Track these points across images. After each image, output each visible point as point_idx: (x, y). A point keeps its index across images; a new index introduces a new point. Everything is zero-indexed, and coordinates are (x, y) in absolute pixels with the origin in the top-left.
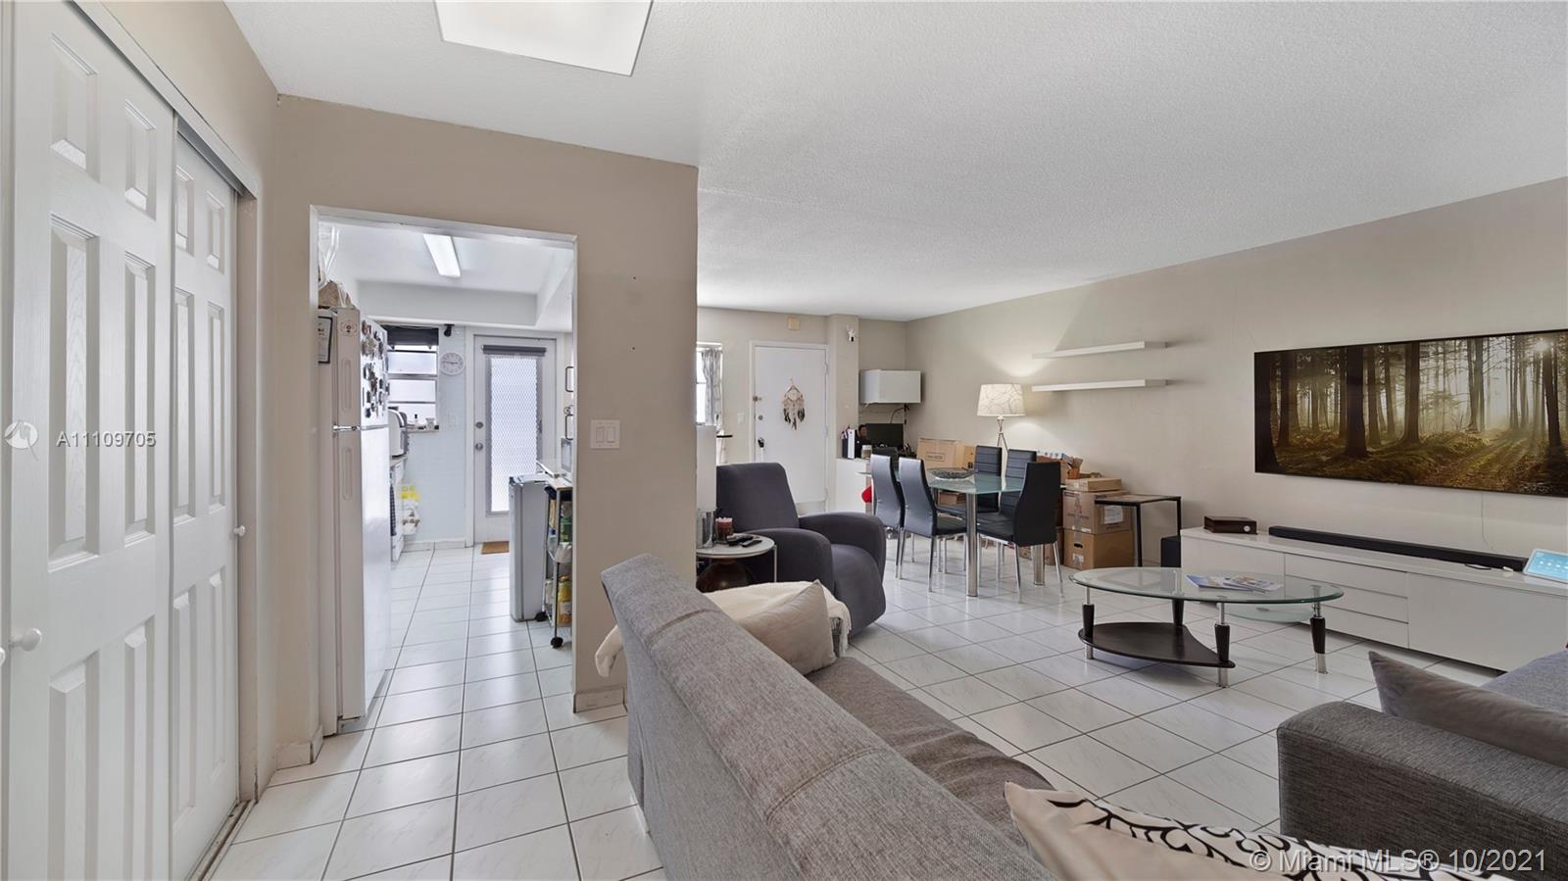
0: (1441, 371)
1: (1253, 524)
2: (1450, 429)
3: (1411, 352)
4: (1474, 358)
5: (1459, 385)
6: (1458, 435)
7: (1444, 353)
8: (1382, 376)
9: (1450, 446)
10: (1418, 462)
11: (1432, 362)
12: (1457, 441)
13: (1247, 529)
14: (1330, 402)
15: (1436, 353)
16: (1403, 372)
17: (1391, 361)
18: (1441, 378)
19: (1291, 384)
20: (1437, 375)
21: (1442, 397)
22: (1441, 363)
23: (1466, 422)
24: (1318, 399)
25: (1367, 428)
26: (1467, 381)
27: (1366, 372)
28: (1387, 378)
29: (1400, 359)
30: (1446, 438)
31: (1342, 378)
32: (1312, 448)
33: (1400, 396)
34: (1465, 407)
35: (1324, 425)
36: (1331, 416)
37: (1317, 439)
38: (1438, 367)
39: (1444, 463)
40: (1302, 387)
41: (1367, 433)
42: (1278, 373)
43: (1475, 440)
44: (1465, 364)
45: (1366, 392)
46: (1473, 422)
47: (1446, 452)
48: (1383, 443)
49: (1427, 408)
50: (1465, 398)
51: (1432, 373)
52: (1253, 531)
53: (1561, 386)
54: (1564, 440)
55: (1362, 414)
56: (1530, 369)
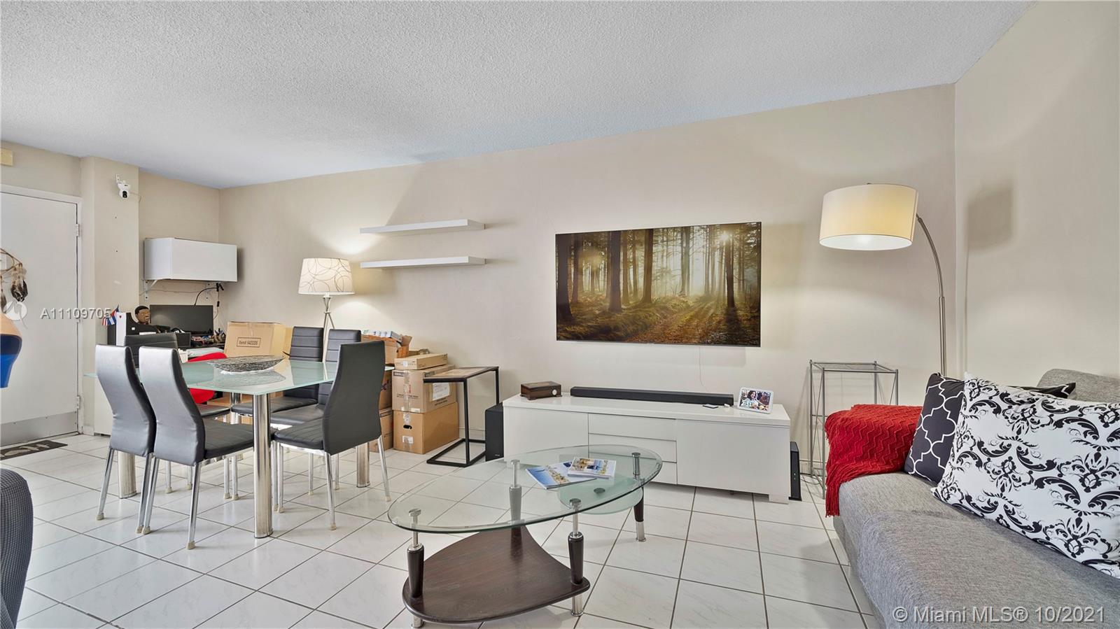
0: (665, 254)
1: (559, 387)
2: (670, 294)
3: (648, 238)
4: (684, 245)
5: (675, 263)
6: (674, 298)
7: (667, 241)
8: (631, 256)
9: (668, 306)
10: (650, 316)
11: (660, 248)
12: (674, 302)
13: (555, 392)
14: (601, 274)
15: (663, 241)
16: (643, 255)
17: (636, 245)
18: (665, 258)
19: (580, 260)
20: (663, 256)
21: (665, 271)
22: (665, 248)
23: (679, 290)
24: (595, 271)
25: (622, 292)
26: (680, 261)
27: (622, 254)
28: (634, 258)
29: (642, 245)
30: (667, 300)
31: (608, 258)
32: (591, 305)
33: (641, 270)
34: (678, 279)
35: (598, 289)
36: (602, 283)
37: (594, 299)
38: (664, 251)
39: (665, 317)
40: (586, 263)
41: (622, 296)
42: (573, 253)
43: (684, 302)
44: (679, 249)
45: (622, 268)
46: (683, 289)
47: (666, 308)
48: (631, 302)
49: (657, 279)
50: (679, 272)
51: (660, 254)
52: (559, 394)
53: (736, 266)
54: (737, 303)
55: (619, 283)
56: (717, 253)
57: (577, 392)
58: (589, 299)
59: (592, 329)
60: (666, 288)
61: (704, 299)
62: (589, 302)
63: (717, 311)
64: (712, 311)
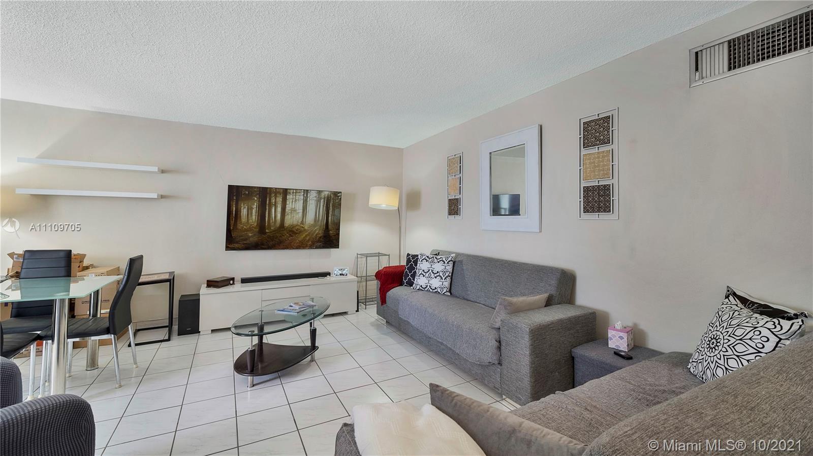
0: (294, 200)
1: (233, 279)
2: (295, 223)
3: (285, 192)
4: (305, 196)
5: (299, 206)
6: (297, 225)
7: (296, 193)
8: (274, 201)
9: (294, 229)
10: (283, 235)
11: (291, 196)
12: (297, 227)
13: (231, 282)
14: (254, 211)
15: (293, 193)
16: (281, 200)
17: (278, 195)
18: (294, 202)
19: (239, 203)
20: (292, 202)
21: (294, 210)
22: (294, 197)
23: (300, 221)
24: (250, 210)
25: (267, 222)
26: (302, 205)
27: (268, 199)
28: (275, 202)
29: (280, 195)
30: (293, 226)
31: (259, 201)
32: (246, 230)
33: (279, 209)
34: (300, 215)
35: (251, 221)
36: (254, 217)
37: (248, 227)
38: (293, 198)
39: (292, 236)
40: (244, 205)
41: (266, 224)
42: (235, 198)
43: (303, 227)
44: (302, 197)
45: (267, 208)
46: (303, 220)
47: (293, 232)
48: (272, 228)
49: (288, 215)
50: (301, 211)
51: (291, 200)
52: (233, 284)
53: (331, 208)
54: (330, 227)
55: (265, 217)
56: (322, 201)
57: (244, 281)
58: (245, 227)
59: (246, 245)
60: (292, 219)
61: (314, 226)
62: (245, 229)
63: (318, 231)
64: (317, 232)
